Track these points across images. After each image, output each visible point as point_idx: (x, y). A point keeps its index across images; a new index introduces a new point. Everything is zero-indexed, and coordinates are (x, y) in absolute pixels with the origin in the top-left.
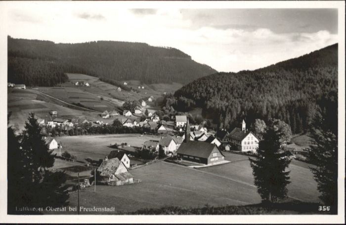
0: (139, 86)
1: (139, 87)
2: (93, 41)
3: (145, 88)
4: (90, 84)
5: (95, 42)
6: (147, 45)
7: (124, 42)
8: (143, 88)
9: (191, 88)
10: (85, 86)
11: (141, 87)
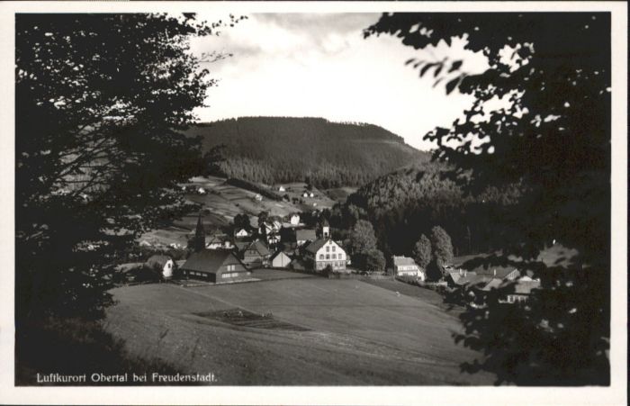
0: (305, 192)
1: (306, 195)
2: (230, 118)
3: (316, 196)
4: (206, 190)
5: (233, 119)
6: (325, 120)
7: (284, 118)
8: (312, 195)
9: (369, 190)
10: (198, 193)
11: (309, 195)
